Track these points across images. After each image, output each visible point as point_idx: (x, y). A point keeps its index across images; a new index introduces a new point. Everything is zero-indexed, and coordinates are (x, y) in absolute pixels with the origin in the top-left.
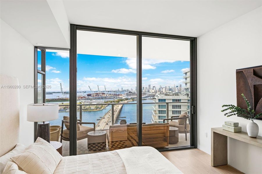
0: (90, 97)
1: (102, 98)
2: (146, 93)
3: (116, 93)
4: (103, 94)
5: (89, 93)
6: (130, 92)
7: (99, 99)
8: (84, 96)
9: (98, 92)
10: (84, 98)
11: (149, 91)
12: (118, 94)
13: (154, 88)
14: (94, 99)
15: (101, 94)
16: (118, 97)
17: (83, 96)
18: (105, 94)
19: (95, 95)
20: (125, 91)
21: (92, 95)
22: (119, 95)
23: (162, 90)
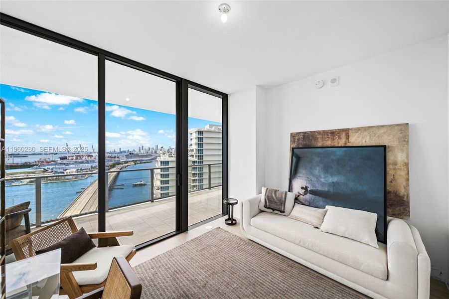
0: (65, 161)
1: (87, 162)
2: (152, 154)
3: (110, 155)
4: (89, 156)
5: (63, 156)
6: (130, 154)
7: (82, 162)
8: (53, 160)
9: (81, 154)
10: (52, 163)
11: (156, 152)
12: (113, 156)
13: (163, 149)
14: (73, 164)
15: (85, 157)
16: (113, 159)
17: (51, 159)
18: (92, 156)
19: (74, 158)
20: (125, 152)
21: (70, 158)
22: (115, 157)
23: (171, 151)
